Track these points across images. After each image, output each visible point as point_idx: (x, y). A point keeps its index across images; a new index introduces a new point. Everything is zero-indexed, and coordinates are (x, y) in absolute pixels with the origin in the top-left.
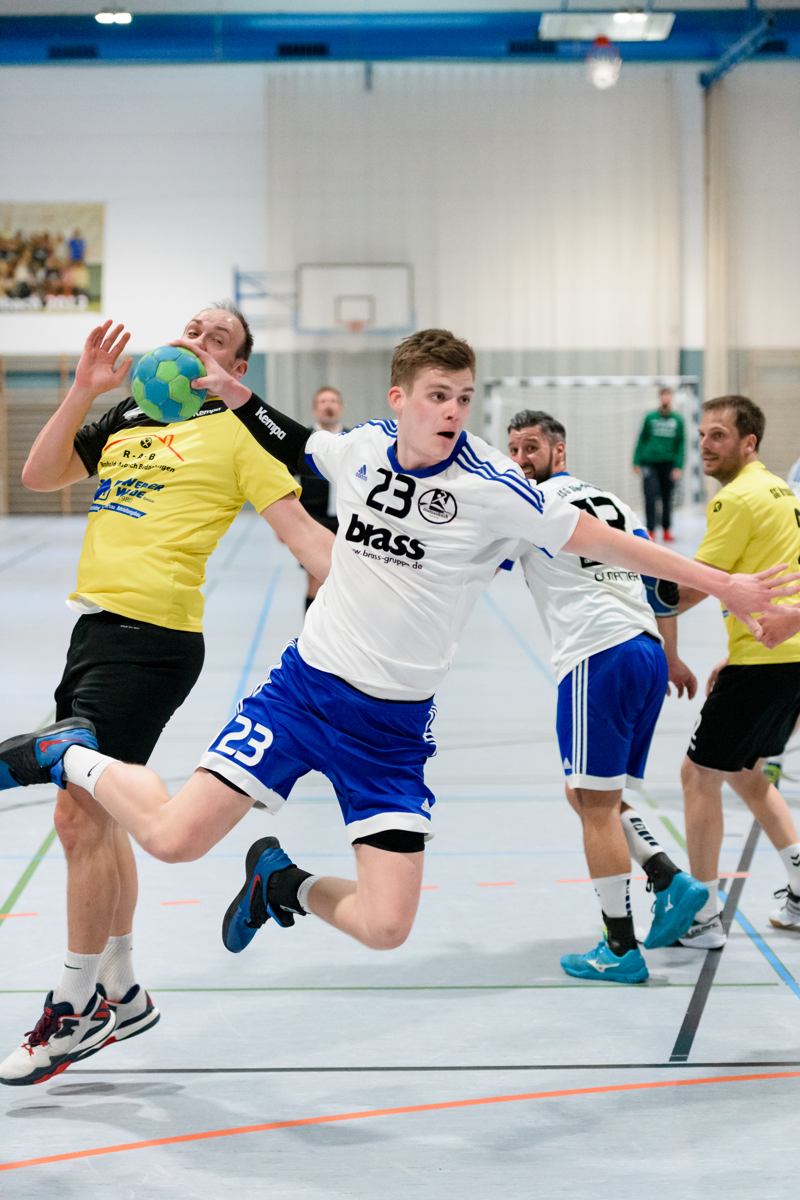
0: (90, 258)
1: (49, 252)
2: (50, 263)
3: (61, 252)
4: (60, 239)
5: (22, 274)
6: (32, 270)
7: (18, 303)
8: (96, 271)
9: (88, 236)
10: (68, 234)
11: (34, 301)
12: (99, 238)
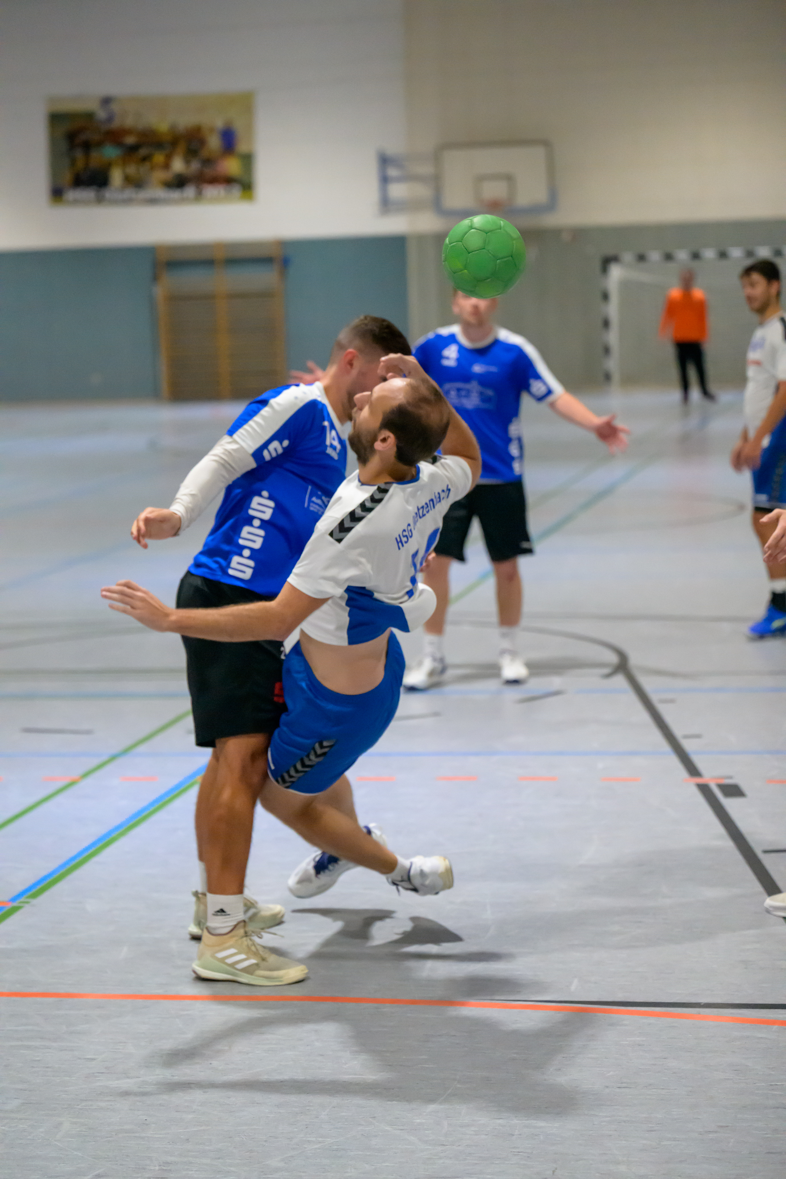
0: (242, 147)
1: (202, 142)
2: (204, 153)
3: (214, 143)
4: (212, 130)
5: (178, 165)
6: (187, 162)
7: (175, 194)
8: (248, 160)
9: (239, 126)
10: (219, 123)
11: (190, 191)
12: (250, 127)
